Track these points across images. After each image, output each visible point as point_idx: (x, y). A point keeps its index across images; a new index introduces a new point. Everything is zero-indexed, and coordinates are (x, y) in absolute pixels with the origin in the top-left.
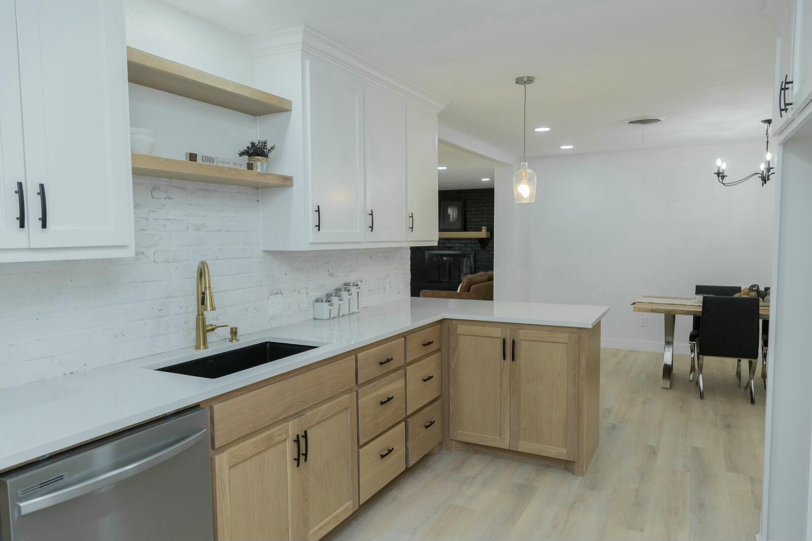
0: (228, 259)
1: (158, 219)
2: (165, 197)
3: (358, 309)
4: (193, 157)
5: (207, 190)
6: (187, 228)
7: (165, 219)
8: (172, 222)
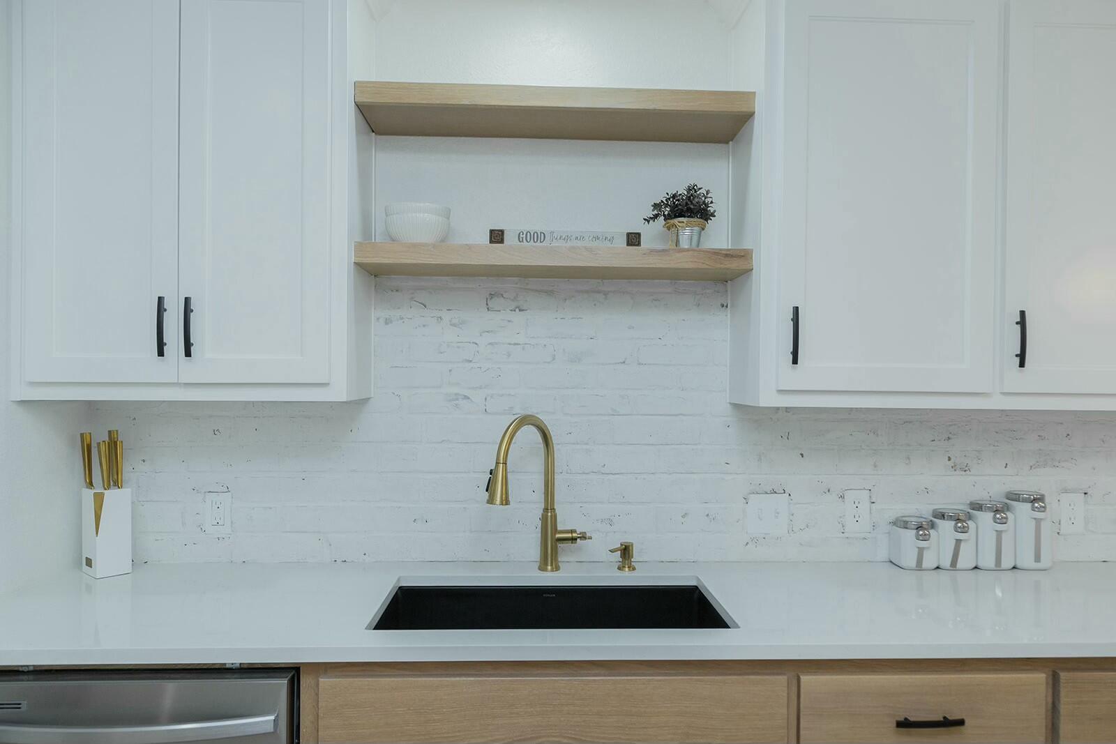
0: (642, 415)
1: (496, 343)
2: (513, 308)
3: (1038, 558)
4: (497, 236)
5: (599, 292)
6: (554, 359)
7: (510, 344)
8: (523, 349)
